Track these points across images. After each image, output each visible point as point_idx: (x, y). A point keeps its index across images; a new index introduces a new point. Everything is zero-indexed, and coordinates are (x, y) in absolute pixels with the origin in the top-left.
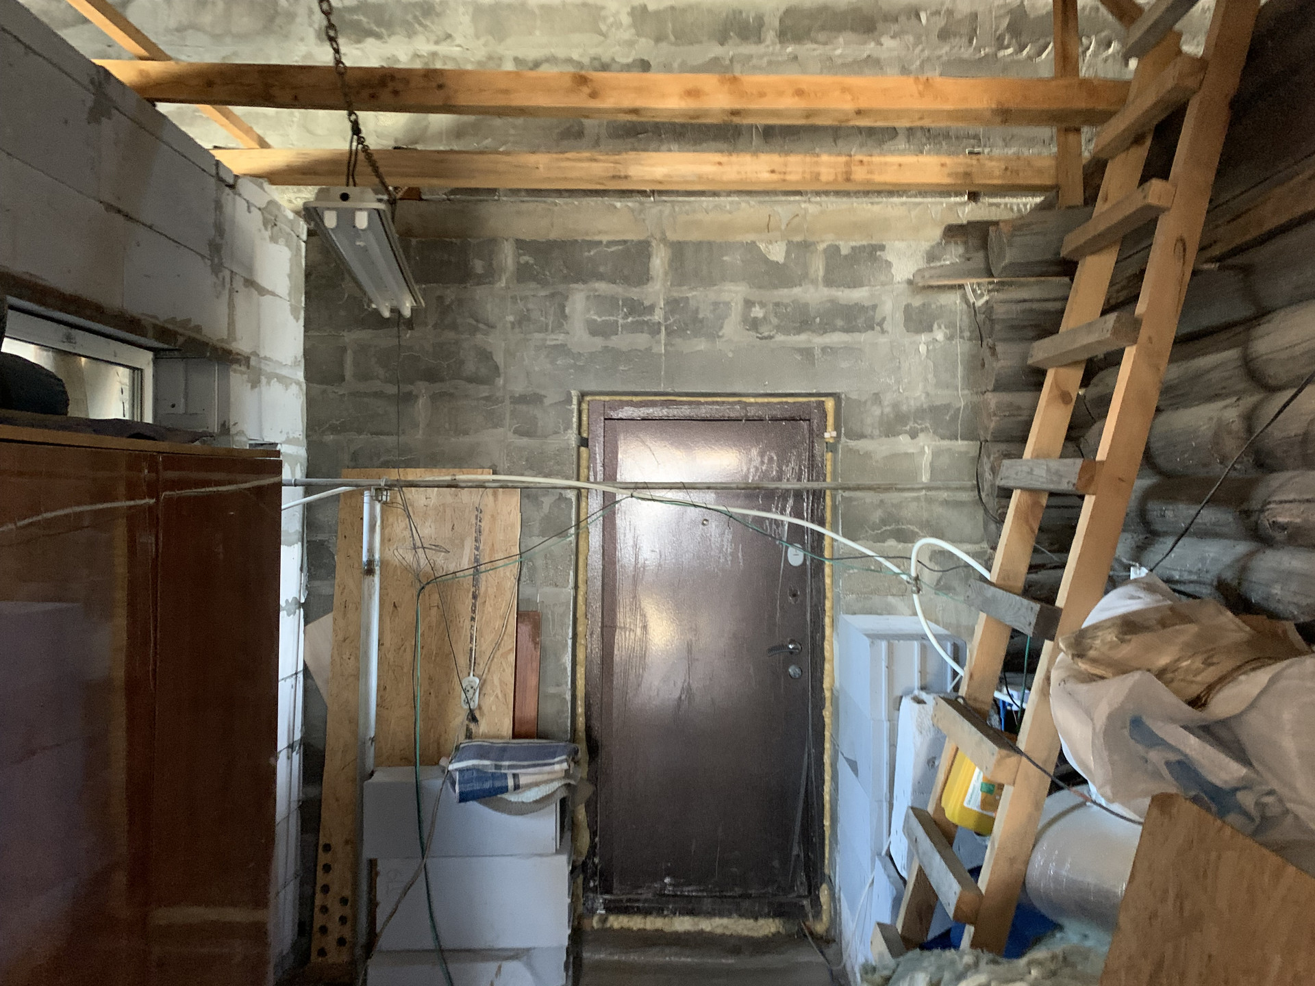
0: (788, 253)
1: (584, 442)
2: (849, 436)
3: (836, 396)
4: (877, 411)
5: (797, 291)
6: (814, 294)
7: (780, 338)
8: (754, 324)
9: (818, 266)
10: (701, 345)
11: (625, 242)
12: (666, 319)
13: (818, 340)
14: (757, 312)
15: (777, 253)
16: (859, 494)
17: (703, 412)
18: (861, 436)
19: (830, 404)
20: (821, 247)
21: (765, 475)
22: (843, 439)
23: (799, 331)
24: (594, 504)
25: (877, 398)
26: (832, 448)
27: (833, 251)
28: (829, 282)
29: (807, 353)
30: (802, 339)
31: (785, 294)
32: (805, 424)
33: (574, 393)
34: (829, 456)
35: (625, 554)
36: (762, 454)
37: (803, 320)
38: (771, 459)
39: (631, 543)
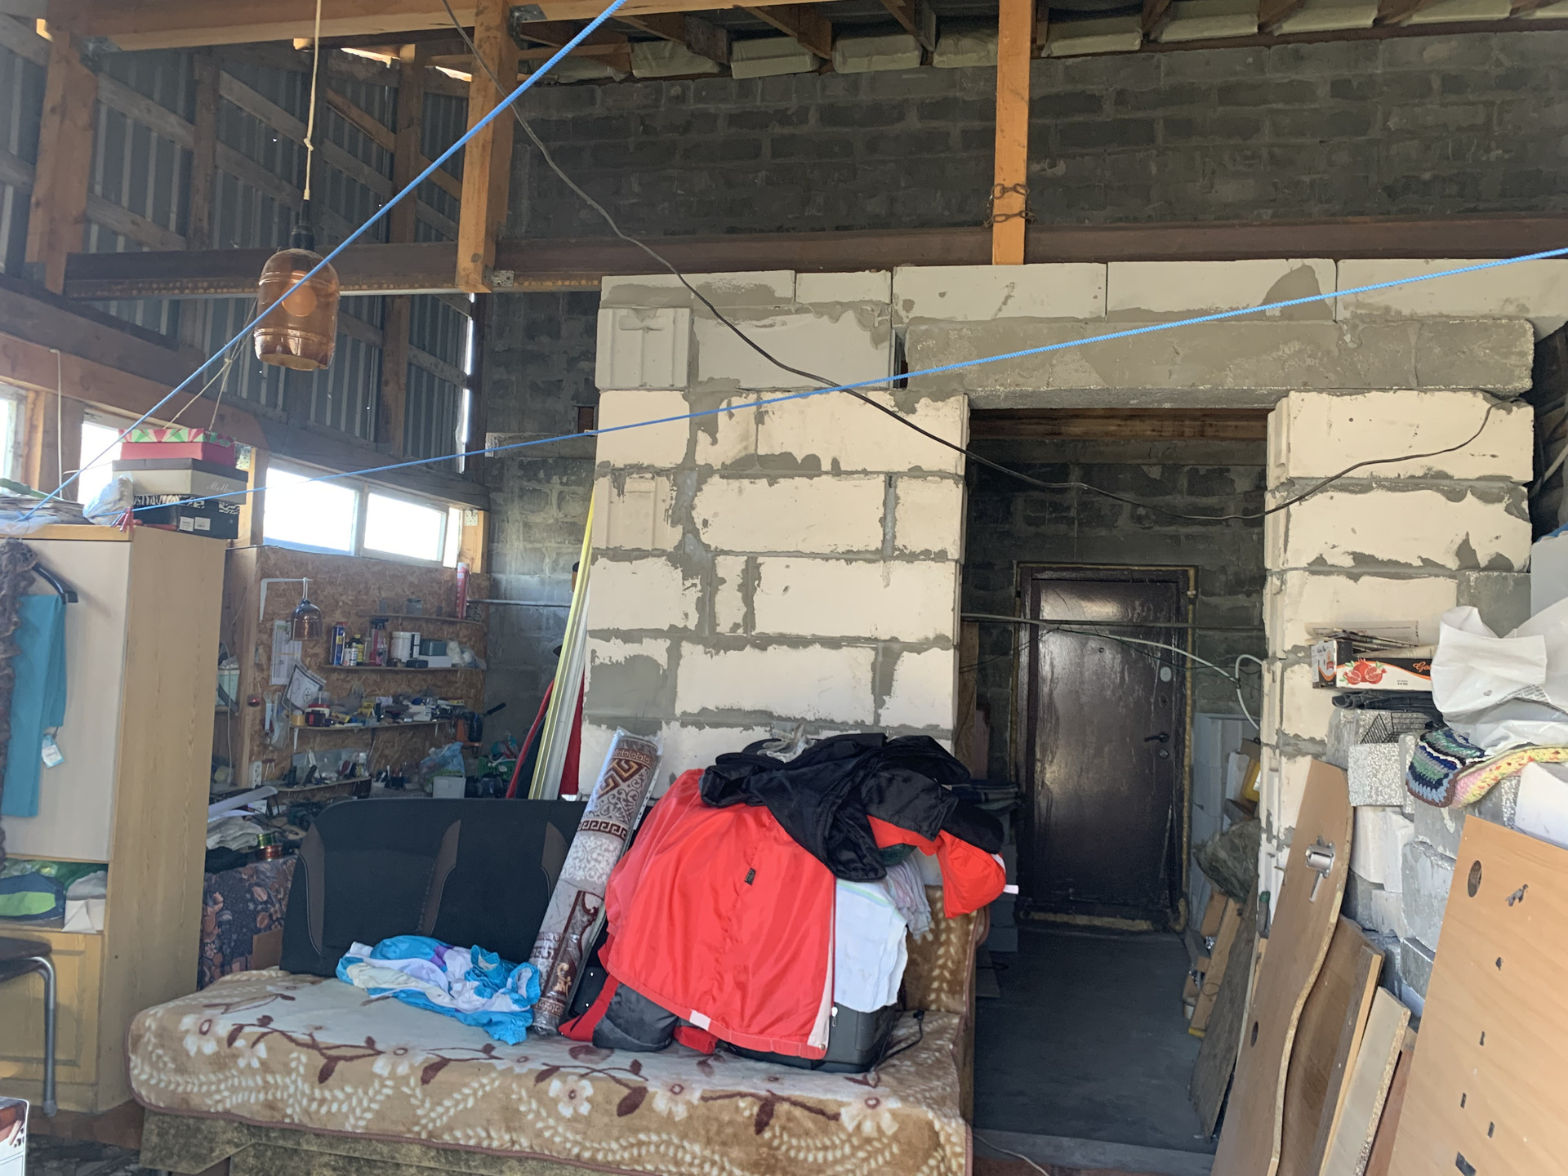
0: (1163, 474)
1: (1018, 594)
2: (1203, 594)
3: (1196, 567)
4: (1223, 578)
5: (1168, 498)
6: (1180, 500)
7: (1157, 528)
8: (1139, 519)
9: (1183, 482)
10: (1103, 532)
11: (1051, 465)
12: (1079, 514)
13: (1184, 530)
14: (1141, 511)
15: (1155, 473)
16: (1210, 633)
17: (1102, 575)
18: (1213, 595)
19: (1192, 572)
20: (1187, 469)
21: (1145, 619)
22: (1200, 596)
23: (1170, 524)
24: (1024, 636)
25: (1223, 569)
26: (1192, 601)
27: (1194, 472)
28: (1191, 493)
29: (1175, 538)
30: (1171, 529)
31: (1159, 500)
32: (1173, 586)
33: (1015, 562)
34: (1191, 607)
35: (1045, 669)
36: (1142, 605)
37: (1174, 517)
38: (1149, 609)
39: (1048, 662)
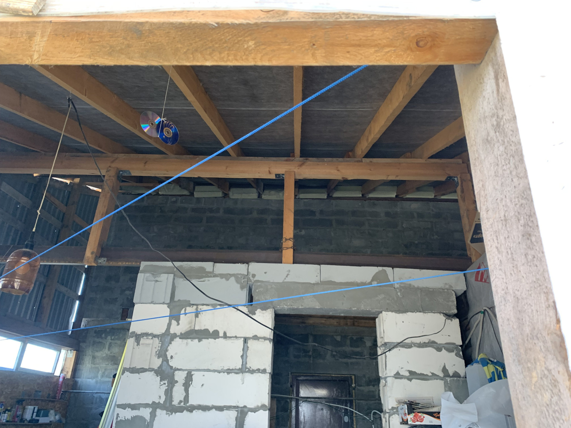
0: (341, 339)
1: (291, 386)
2: (357, 385)
3: (355, 375)
4: (364, 379)
5: (344, 348)
6: (348, 349)
7: (340, 360)
8: (334, 356)
9: (348, 342)
10: (321, 361)
11: (302, 334)
12: (312, 354)
13: (349, 361)
14: (335, 353)
15: (338, 338)
16: (361, 401)
17: (322, 378)
18: (361, 386)
19: (353, 377)
20: (349, 337)
21: (338, 396)
22: (357, 387)
23: (344, 358)
24: (294, 404)
25: (364, 376)
26: (354, 389)
27: (352, 339)
28: (351, 346)
29: (347, 363)
30: (345, 360)
31: (340, 349)
32: (347, 382)
33: (290, 373)
34: (354, 391)
35: (302, 418)
36: (336, 390)
37: (345, 355)
38: (339, 392)
39: (303, 415)
